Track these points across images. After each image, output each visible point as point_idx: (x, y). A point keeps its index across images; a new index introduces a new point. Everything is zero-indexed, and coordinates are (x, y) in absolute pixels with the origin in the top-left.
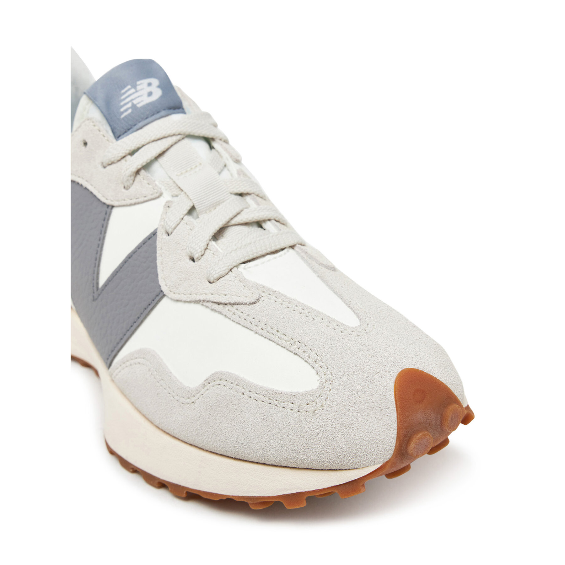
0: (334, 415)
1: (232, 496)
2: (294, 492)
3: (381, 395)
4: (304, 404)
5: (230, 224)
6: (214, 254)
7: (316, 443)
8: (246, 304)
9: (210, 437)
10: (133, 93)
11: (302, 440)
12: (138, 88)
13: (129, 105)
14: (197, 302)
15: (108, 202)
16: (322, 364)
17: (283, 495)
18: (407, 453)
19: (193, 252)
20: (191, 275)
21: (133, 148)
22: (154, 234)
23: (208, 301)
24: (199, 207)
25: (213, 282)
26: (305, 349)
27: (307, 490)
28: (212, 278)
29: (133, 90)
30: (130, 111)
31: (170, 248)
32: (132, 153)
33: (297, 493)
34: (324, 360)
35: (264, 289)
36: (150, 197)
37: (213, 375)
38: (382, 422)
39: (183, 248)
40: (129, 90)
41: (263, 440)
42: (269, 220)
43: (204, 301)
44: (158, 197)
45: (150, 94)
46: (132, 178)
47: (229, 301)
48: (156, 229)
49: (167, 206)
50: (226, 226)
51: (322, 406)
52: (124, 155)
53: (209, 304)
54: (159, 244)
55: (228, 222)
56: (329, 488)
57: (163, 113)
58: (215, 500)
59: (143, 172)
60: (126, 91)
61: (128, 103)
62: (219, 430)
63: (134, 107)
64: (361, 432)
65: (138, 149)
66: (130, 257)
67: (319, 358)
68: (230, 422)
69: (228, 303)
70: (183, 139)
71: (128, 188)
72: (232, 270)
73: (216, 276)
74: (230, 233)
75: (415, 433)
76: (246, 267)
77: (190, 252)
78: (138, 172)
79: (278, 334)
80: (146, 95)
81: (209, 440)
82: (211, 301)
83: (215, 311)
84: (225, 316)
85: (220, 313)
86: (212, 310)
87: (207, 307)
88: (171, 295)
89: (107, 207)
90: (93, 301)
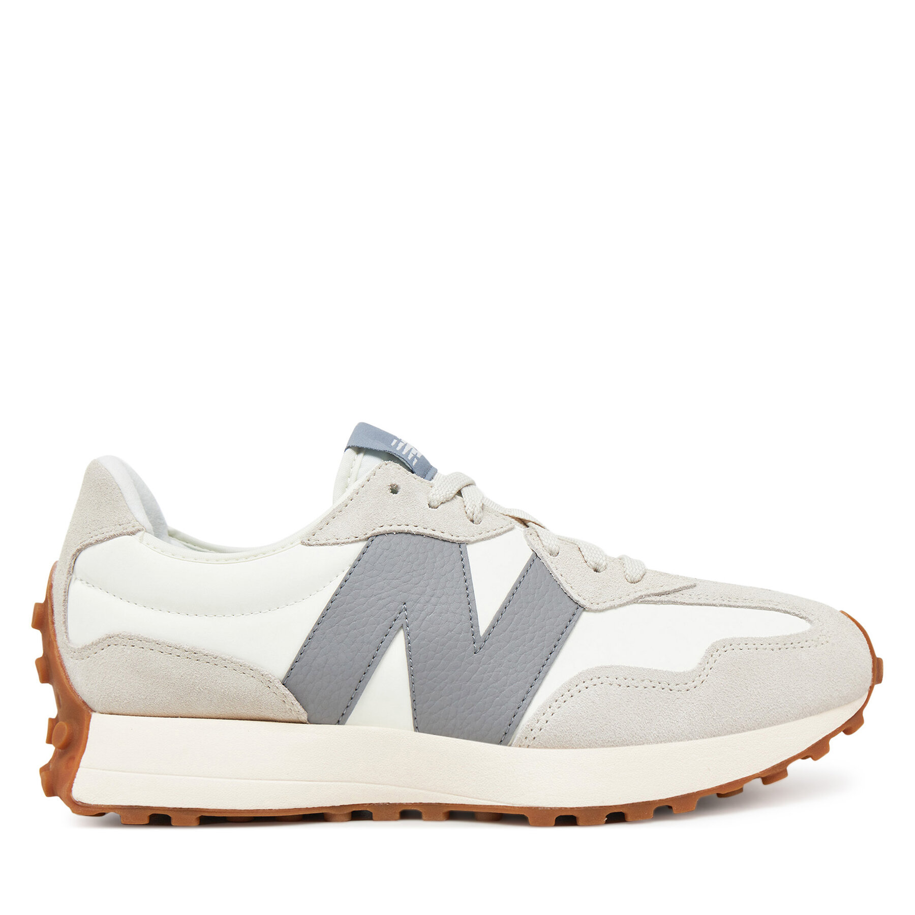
8: (688, 588)
13: (412, 455)
14: (635, 601)
15: (459, 539)
19: (598, 561)
23: (649, 596)
30: (416, 460)
31: (567, 565)
36: (506, 527)
39: (581, 562)
43: (645, 596)
47: (670, 589)
53: (653, 598)
54: (551, 566)
69: (669, 592)
82: (653, 594)
83: (662, 602)
84: (675, 603)
85: (669, 602)
86: (655, 603)
87: (648, 602)
88: (595, 607)
89: (459, 546)
90: (475, 653)
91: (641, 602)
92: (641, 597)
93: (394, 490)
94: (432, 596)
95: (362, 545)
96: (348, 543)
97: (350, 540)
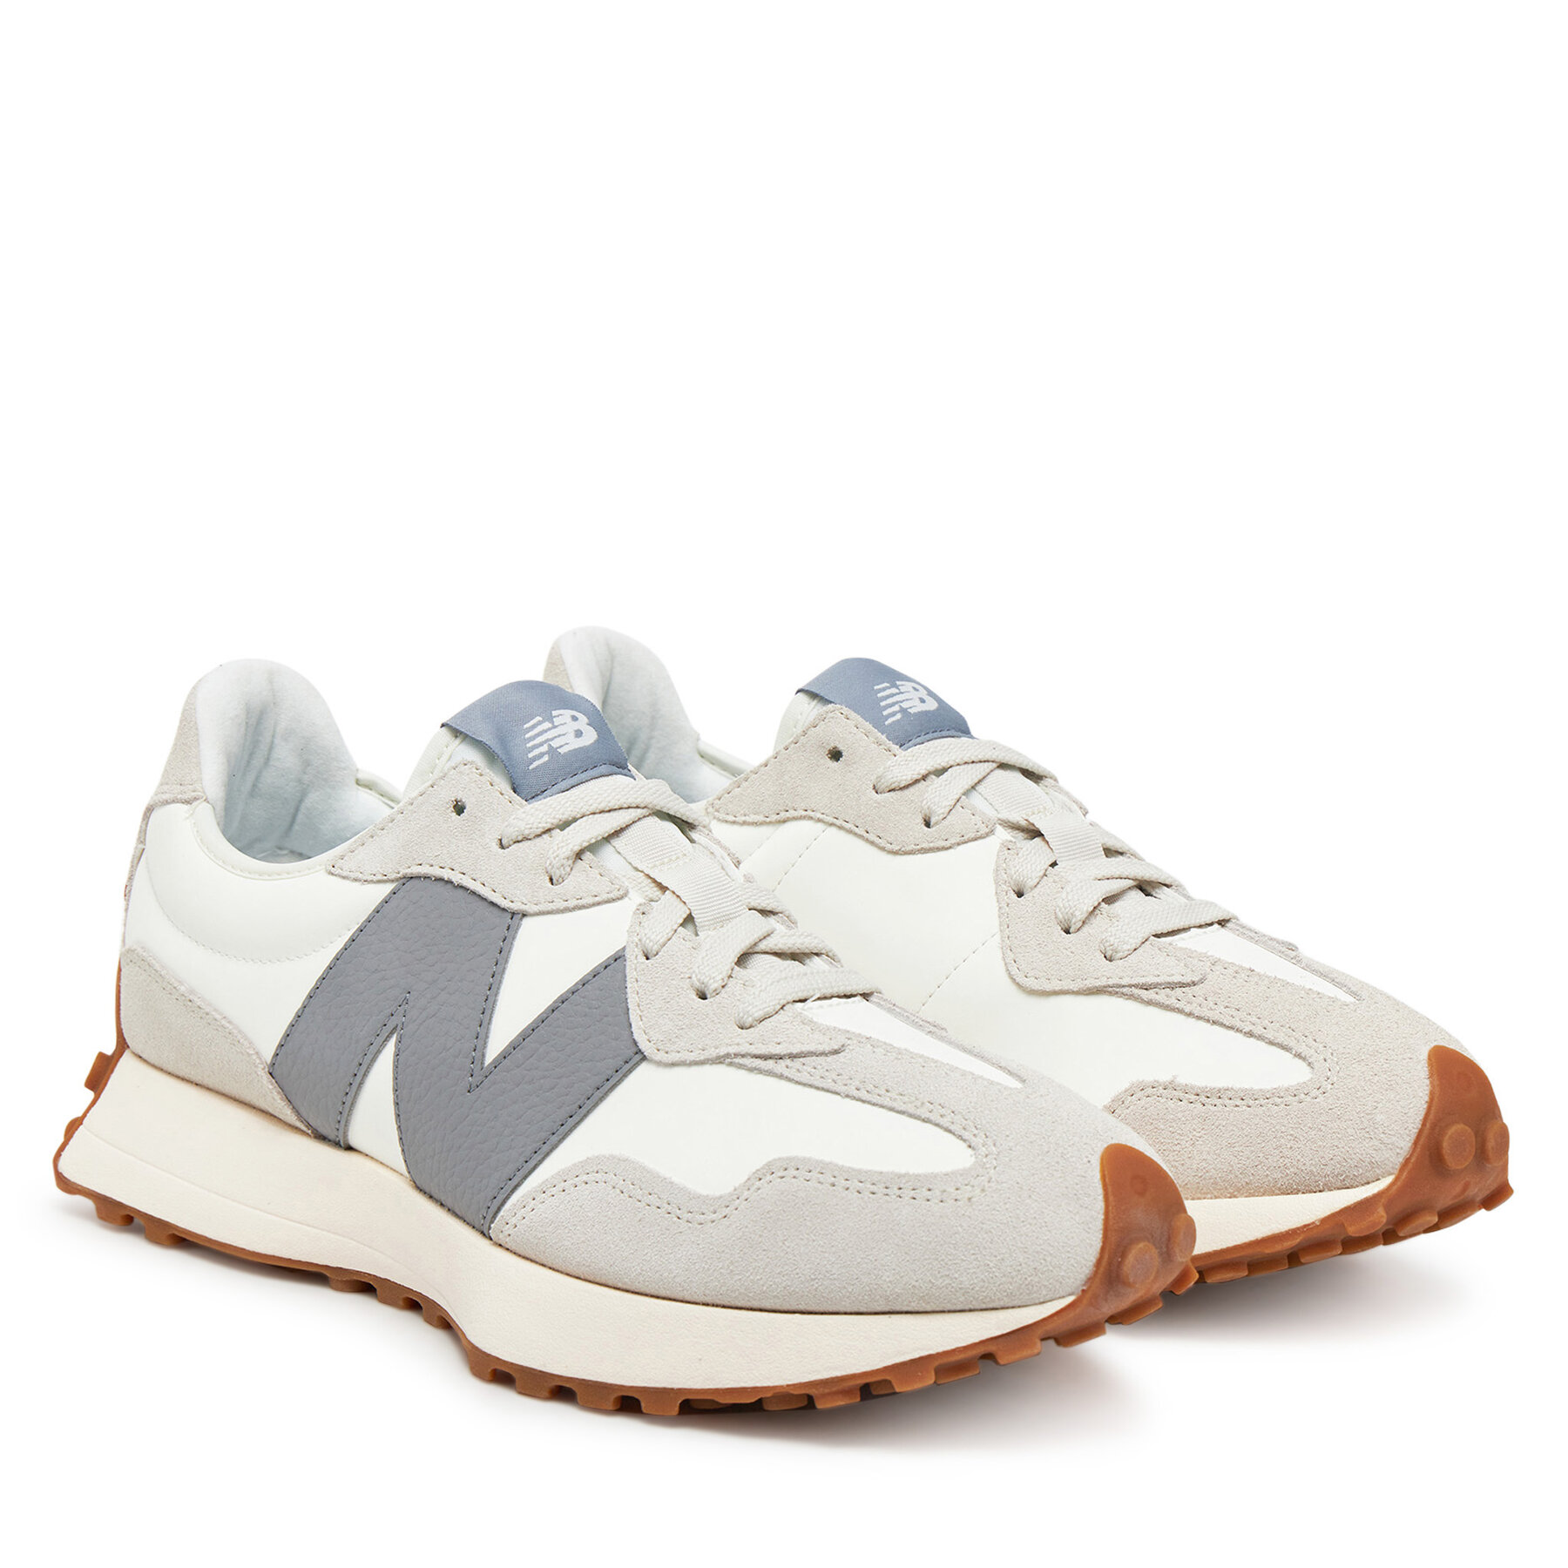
0: (1006, 1204)
1: (788, 1386)
2: (916, 1355)
3: (1078, 1176)
4: (952, 1190)
5: (757, 949)
6: (744, 985)
7: (972, 1252)
8: (823, 1054)
9: (761, 1271)
10: (549, 729)
11: (947, 1249)
12: (557, 721)
13: (545, 748)
14: (719, 1060)
15: (515, 907)
16: (976, 1132)
17: (893, 1365)
18: (1118, 1276)
19: (705, 981)
20: (704, 1019)
21: (566, 816)
22: (619, 958)
23: (743, 1056)
24: (700, 918)
25: (751, 1027)
26: (943, 1111)
27: (940, 1350)
28: (750, 1019)
29: (547, 725)
30: (546, 758)
31: (656, 977)
32: (564, 825)
33: (921, 1359)
34: (978, 1127)
35: (849, 1035)
36: (605, 897)
37: (769, 1164)
38: (1077, 1218)
39: (682, 976)
40: (539, 723)
41: (870, 1257)
42: (817, 954)
43: (736, 1055)
44: (621, 898)
45: (579, 734)
46: (570, 862)
47: (789, 1051)
48: (624, 948)
49: (641, 911)
50: (751, 950)
51: (983, 1190)
52: (549, 826)
53: (747, 1061)
54: (631, 974)
55: (755, 944)
56: (982, 1342)
57: (603, 769)
58: (749, 1402)
59: (588, 856)
60: (534, 727)
61: (541, 744)
62: (782, 1254)
63: (552, 751)
64: (1048, 1233)
65: (575, 820)
66: (563, 1000)
67: (971, 1123)
68: (806, 1236)
69: (785, 1055)
70: (650, 815)
71: (561, 880)
72: (785, 1008)
73: (759, 1014)
74: (760, 962)
75: (1133, 1242)
76: (806, 1007)
77: (699, 980)
78: (579, 855)
79: (889, 1094)
80: (573, 734)
81: (758, 1277)
82: (749, 1055)
83: (760, 1071)
84: (781, 1077)
85: (770, 1073)
86: (751, 1070)
87: (741, 1066)
88: (660, 1056)
89: (510, 917)
90: (469, 1091)
91: (731, 1064)
92: (728, 1055)
93: (459, 809)
94: (442, 990)
95: (389, 887)
96: (372, 882)
97: (375, 878)
